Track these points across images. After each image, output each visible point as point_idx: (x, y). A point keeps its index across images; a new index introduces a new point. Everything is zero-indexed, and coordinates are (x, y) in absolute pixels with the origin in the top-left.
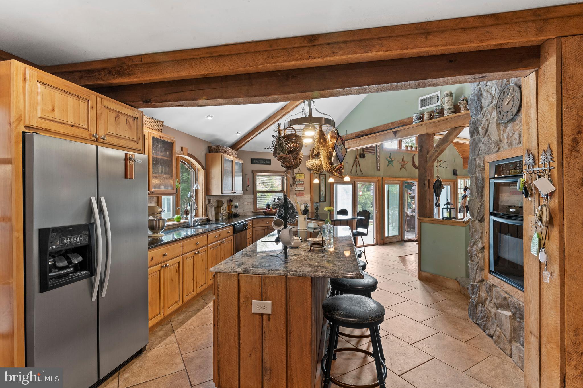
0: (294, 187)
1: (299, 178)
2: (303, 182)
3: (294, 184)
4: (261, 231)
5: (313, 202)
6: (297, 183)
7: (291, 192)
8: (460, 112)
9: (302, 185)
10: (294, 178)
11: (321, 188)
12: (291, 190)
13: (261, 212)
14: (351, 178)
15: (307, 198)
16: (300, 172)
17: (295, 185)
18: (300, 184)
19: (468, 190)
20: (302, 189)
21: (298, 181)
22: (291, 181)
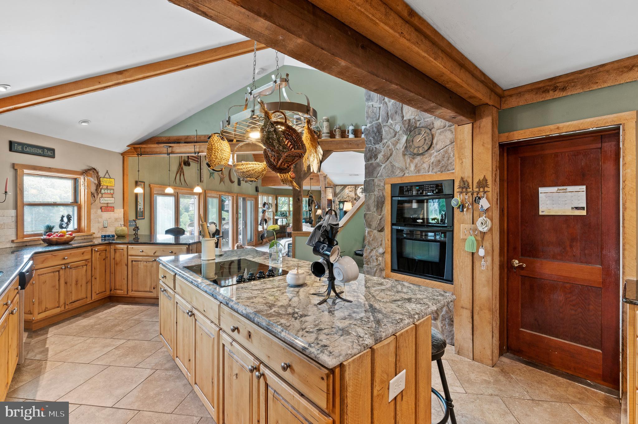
0: (98, 198)
1: (106, 184)
2: (112, 191)
3: (98, 194)
4: (52, 274)
5: (127, 220)
6: (103, 191)
7: (92, 206)
8: (335, 138)
9: (110, 196)
10: (99, 185)
11: (139, 200)
12: (93, 202)
13: (38, 240)
14: (174, 189)
15: (119, 213)
16: (107, 176)
17: (100, 195)
18: (108, 194)
19: (266, 205)
20: (110, 200)
21: (105, 189)
22: (93, 189)
